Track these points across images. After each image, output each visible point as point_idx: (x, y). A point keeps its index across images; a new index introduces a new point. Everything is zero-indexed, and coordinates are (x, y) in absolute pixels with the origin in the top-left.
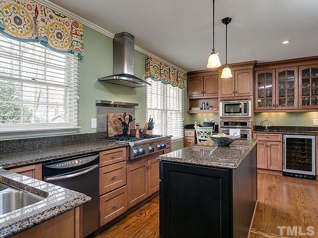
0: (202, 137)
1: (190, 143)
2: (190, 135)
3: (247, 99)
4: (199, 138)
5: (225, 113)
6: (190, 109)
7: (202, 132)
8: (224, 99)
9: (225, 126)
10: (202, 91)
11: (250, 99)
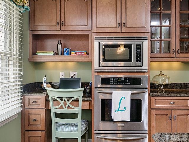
0: (62, 108)
1: (35, 120)
2: (34, 105)
3: (141, 38)
4: (54, 109)
5: (104, 60)
6: (35, 54)
7: (61, 99)
8: (103, 35)
9: (104, 86)
10: (58, 20)
11: (145, 38)
